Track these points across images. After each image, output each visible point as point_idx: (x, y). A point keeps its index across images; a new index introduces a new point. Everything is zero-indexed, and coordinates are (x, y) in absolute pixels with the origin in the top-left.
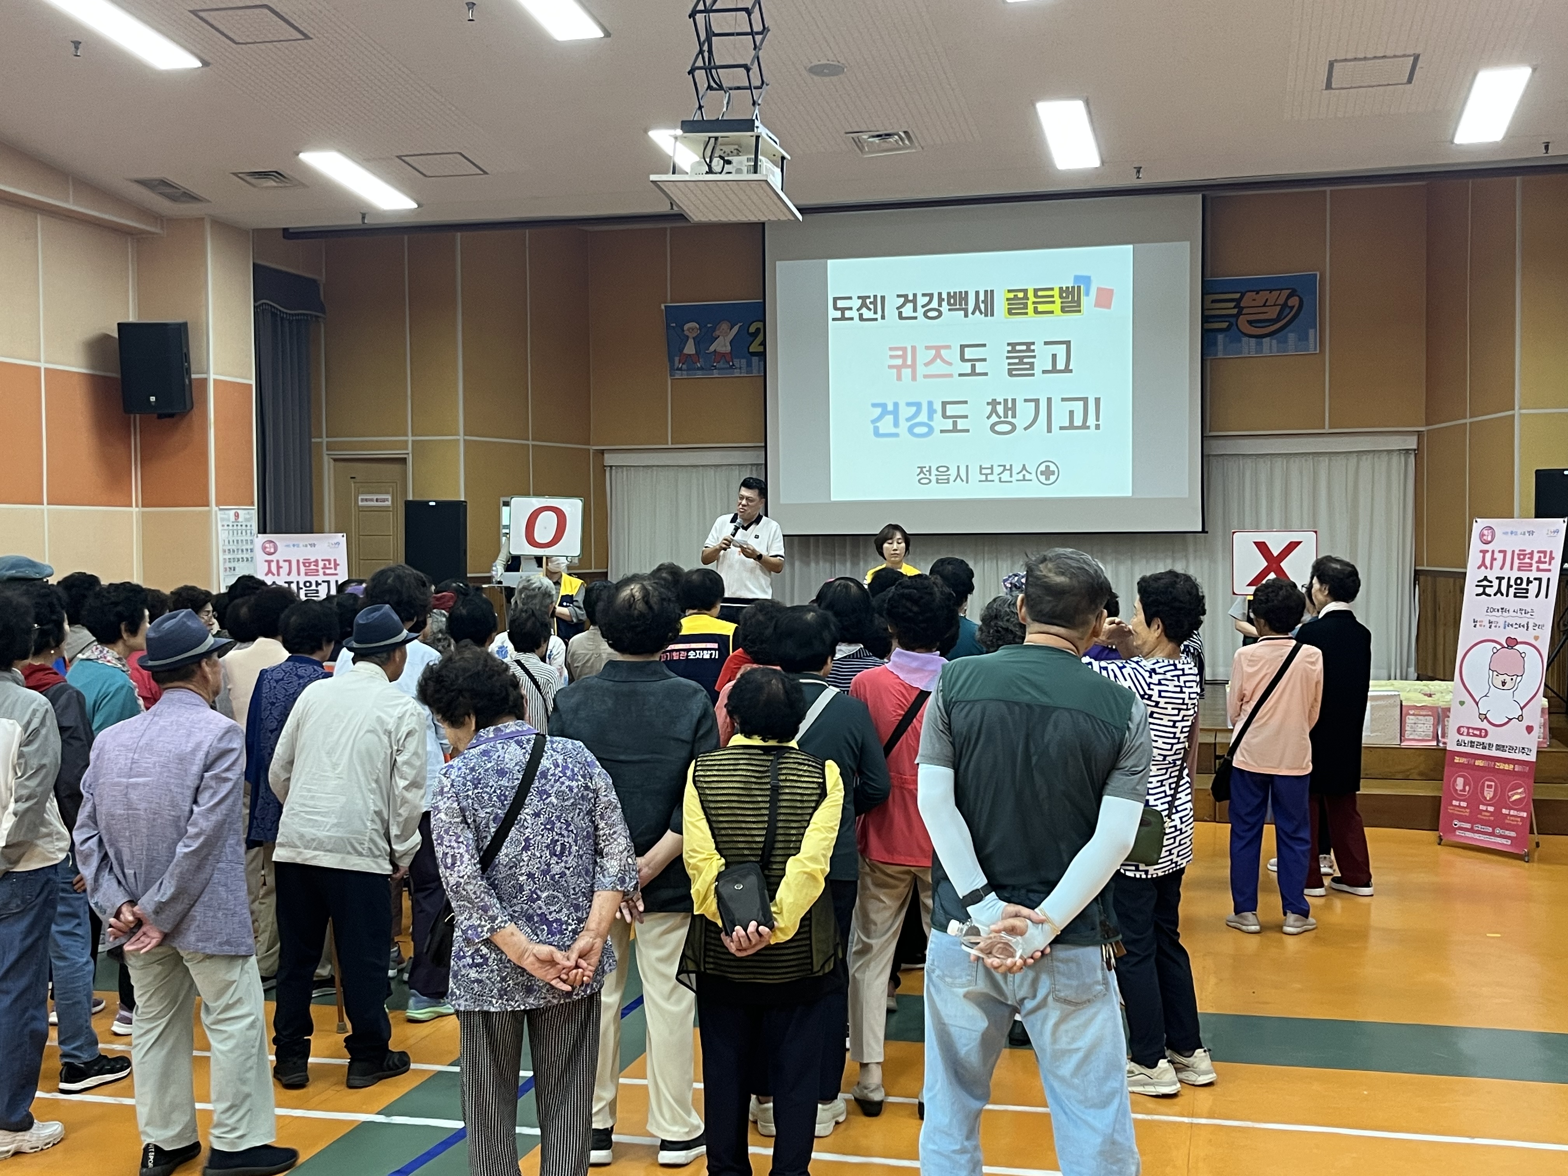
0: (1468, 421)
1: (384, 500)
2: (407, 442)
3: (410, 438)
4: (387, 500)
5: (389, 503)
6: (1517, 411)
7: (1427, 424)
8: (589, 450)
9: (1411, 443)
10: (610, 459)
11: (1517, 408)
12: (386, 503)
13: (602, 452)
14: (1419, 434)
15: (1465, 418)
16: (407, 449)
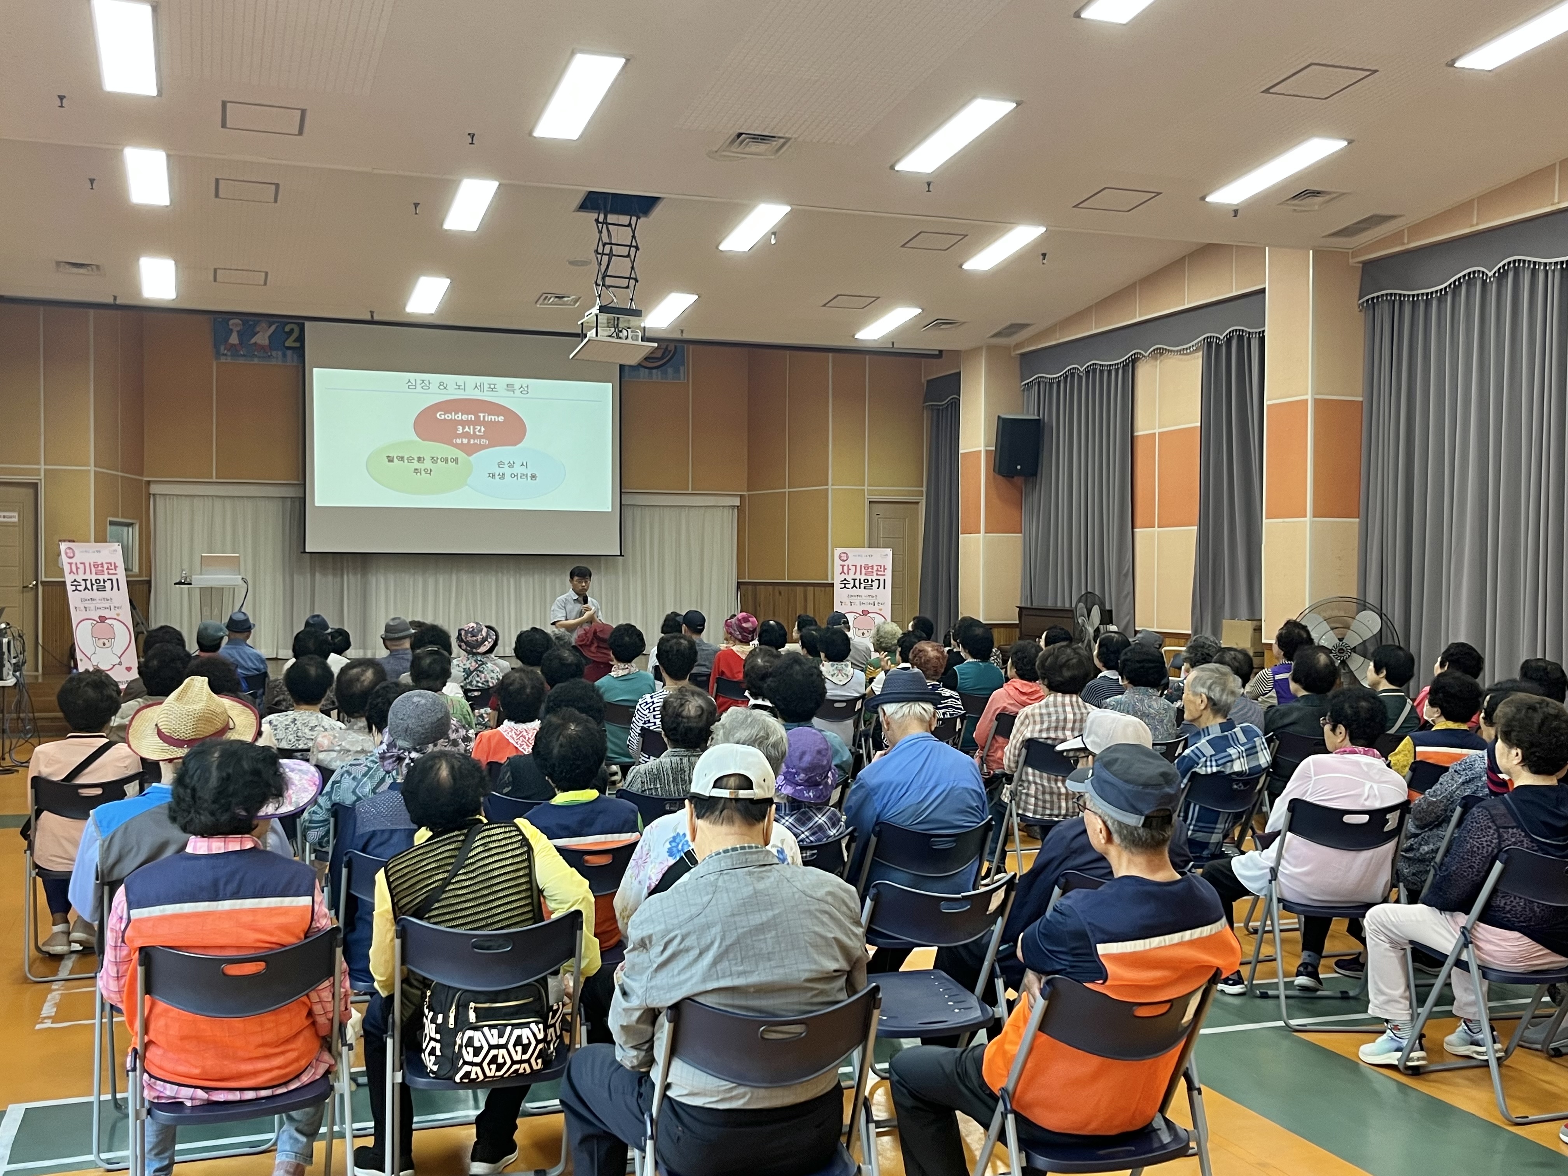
0: (787, 490)
1: (11, 517)
2: (39, 469)
3: (43, 467)
4: (14, 517)
5: (16, 520)
6: (830, 487)
7: (748, 491)
8: (142, 480)
9: (737, 502)
10: (154, 489)
11: (830, 484)
12: (13, 520)
13: (149, 482)
14: (741, 496)
15: (785, 488)
16: (39, 475)
